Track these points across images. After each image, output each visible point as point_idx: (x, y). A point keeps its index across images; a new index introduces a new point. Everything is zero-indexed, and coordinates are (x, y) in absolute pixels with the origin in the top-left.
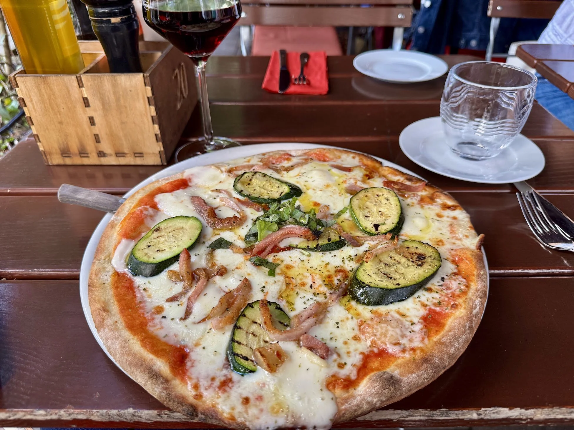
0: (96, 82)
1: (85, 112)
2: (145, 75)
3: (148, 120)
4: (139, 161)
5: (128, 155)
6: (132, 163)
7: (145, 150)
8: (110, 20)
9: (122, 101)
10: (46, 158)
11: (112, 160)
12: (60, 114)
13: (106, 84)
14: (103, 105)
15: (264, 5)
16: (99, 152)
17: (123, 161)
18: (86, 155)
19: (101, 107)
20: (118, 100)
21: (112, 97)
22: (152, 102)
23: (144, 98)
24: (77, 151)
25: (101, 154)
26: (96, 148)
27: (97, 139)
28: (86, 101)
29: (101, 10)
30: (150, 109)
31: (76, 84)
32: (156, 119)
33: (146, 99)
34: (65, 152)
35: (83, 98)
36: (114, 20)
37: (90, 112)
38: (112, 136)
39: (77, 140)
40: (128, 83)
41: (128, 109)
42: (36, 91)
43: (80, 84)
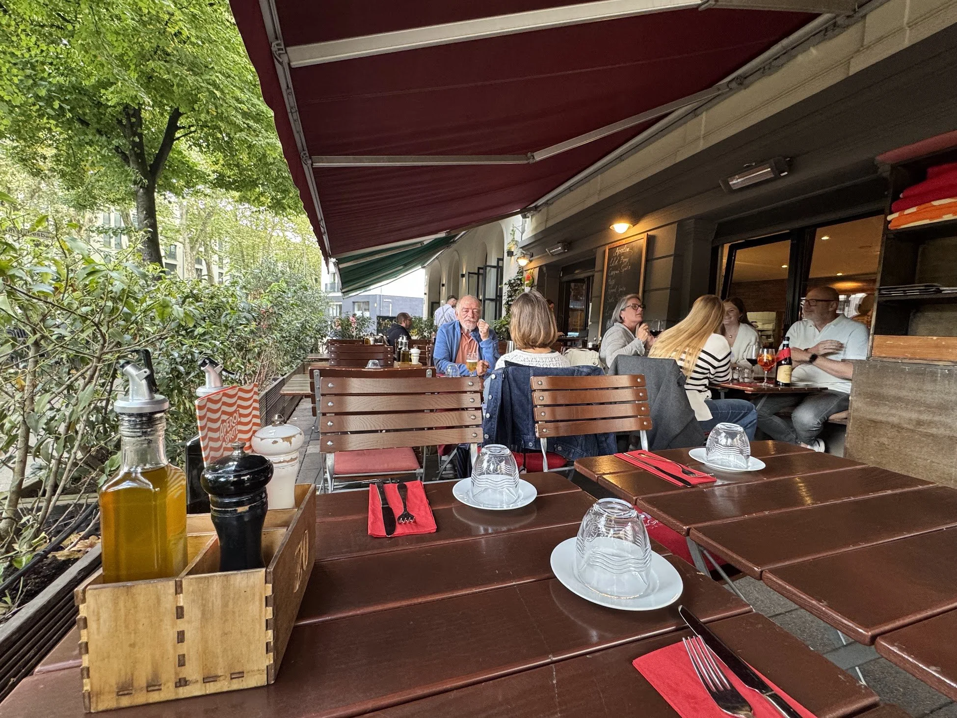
0: (201, 585)
1: (174, 625)
2: (268, 570)
3: (260, 625)
4: (236, 685)
5: (221, 678)
6: (225, 689)
7: (247, 667)
8: (236, 510)
9: (231, 604)
10: (90, 702)
11: (195, 690)
12: (135, 633)
13: (215, 586)
14: (203, 613)
15: (346, 433)
16: (178, 680)
17: (212, 688)
18: (157, 688)
19: (200, 616)
20: (225, 605)
21: (218, 602)
22: (271, 602)
23: (261, 600)
24: (143, 683)
25: (182, 682)
26: (177, 674)
27: (182, 661)
28: (179, 610)
29: (227, 501)
30: (266, 610)
31: (172, 590)
32: (271, 623)
33: (264, 599)
34: (124, 689)
35: (178, 608)
36: (240, 509)
37: (181, 625)
38: (205, 653)
39: (149, 667)
40: (244, 583)
41: (237, 615)
42: (110, 605)
43: (179, 589)
